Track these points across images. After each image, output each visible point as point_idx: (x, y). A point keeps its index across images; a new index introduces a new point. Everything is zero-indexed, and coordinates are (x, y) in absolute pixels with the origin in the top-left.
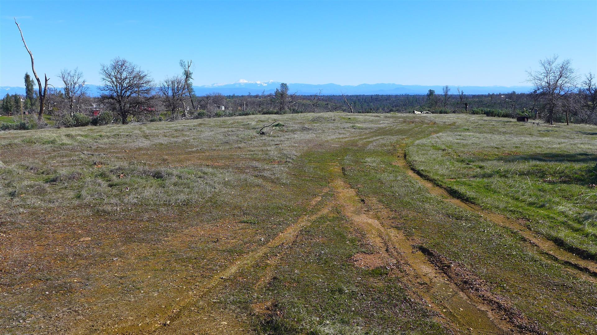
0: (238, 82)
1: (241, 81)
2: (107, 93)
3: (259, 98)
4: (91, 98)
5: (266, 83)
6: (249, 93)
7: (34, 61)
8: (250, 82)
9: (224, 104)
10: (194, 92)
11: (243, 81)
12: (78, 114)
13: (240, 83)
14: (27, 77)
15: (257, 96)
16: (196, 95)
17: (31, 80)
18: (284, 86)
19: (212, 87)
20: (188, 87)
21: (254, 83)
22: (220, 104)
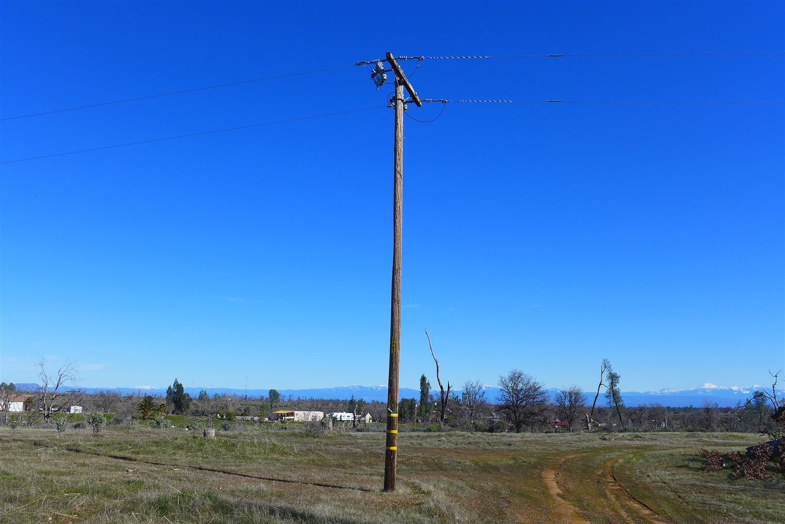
0: (701, 388)
1: (706, 386)
2: (503, 403)
3: (731, 413)
4: (491, 405)
5: (747, 390)
7: (439, 368)
8: (721, 387)
10: (622, 403)
11: (709, 386)
12: (477, 422)
13: (705, 389)
14: (423, 379)
15: (727, 410)
16: (624, 406)
17: (427, 382)
19: (661, 394)
20: (614, 394)
21: (727, 389)
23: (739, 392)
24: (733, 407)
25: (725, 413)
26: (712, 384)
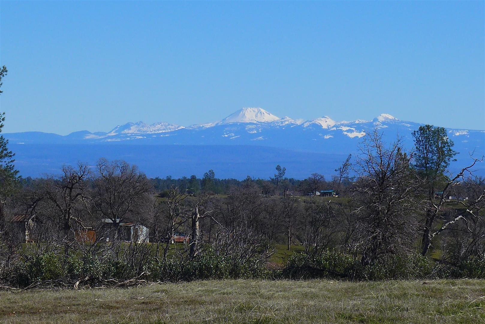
0: (232, 121)
1: (247, 116)
3: (323, 194)
5: (359, 128)
6: (278, 168)
8: (288, 120)
9: (150, 217)
10: (7, 160)
13: (244, 125)
16: (17, 172)
18: (432, 137)
19: (119, 140)
21: (306, 125)
22: (128, 215)
23: (338, 134)
24: (328, 178)
25: (305, 194)
26: (263, 111)
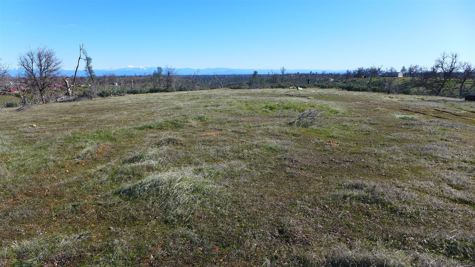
1: (130, 66)
3: (142, 77)
5: (146, 68)
8: (135, 67)
9: (118, 81)
15: (140, 76)
16: (95, 75)
18: (159, 69)
20: (89, 69)
22: (114, 81)
